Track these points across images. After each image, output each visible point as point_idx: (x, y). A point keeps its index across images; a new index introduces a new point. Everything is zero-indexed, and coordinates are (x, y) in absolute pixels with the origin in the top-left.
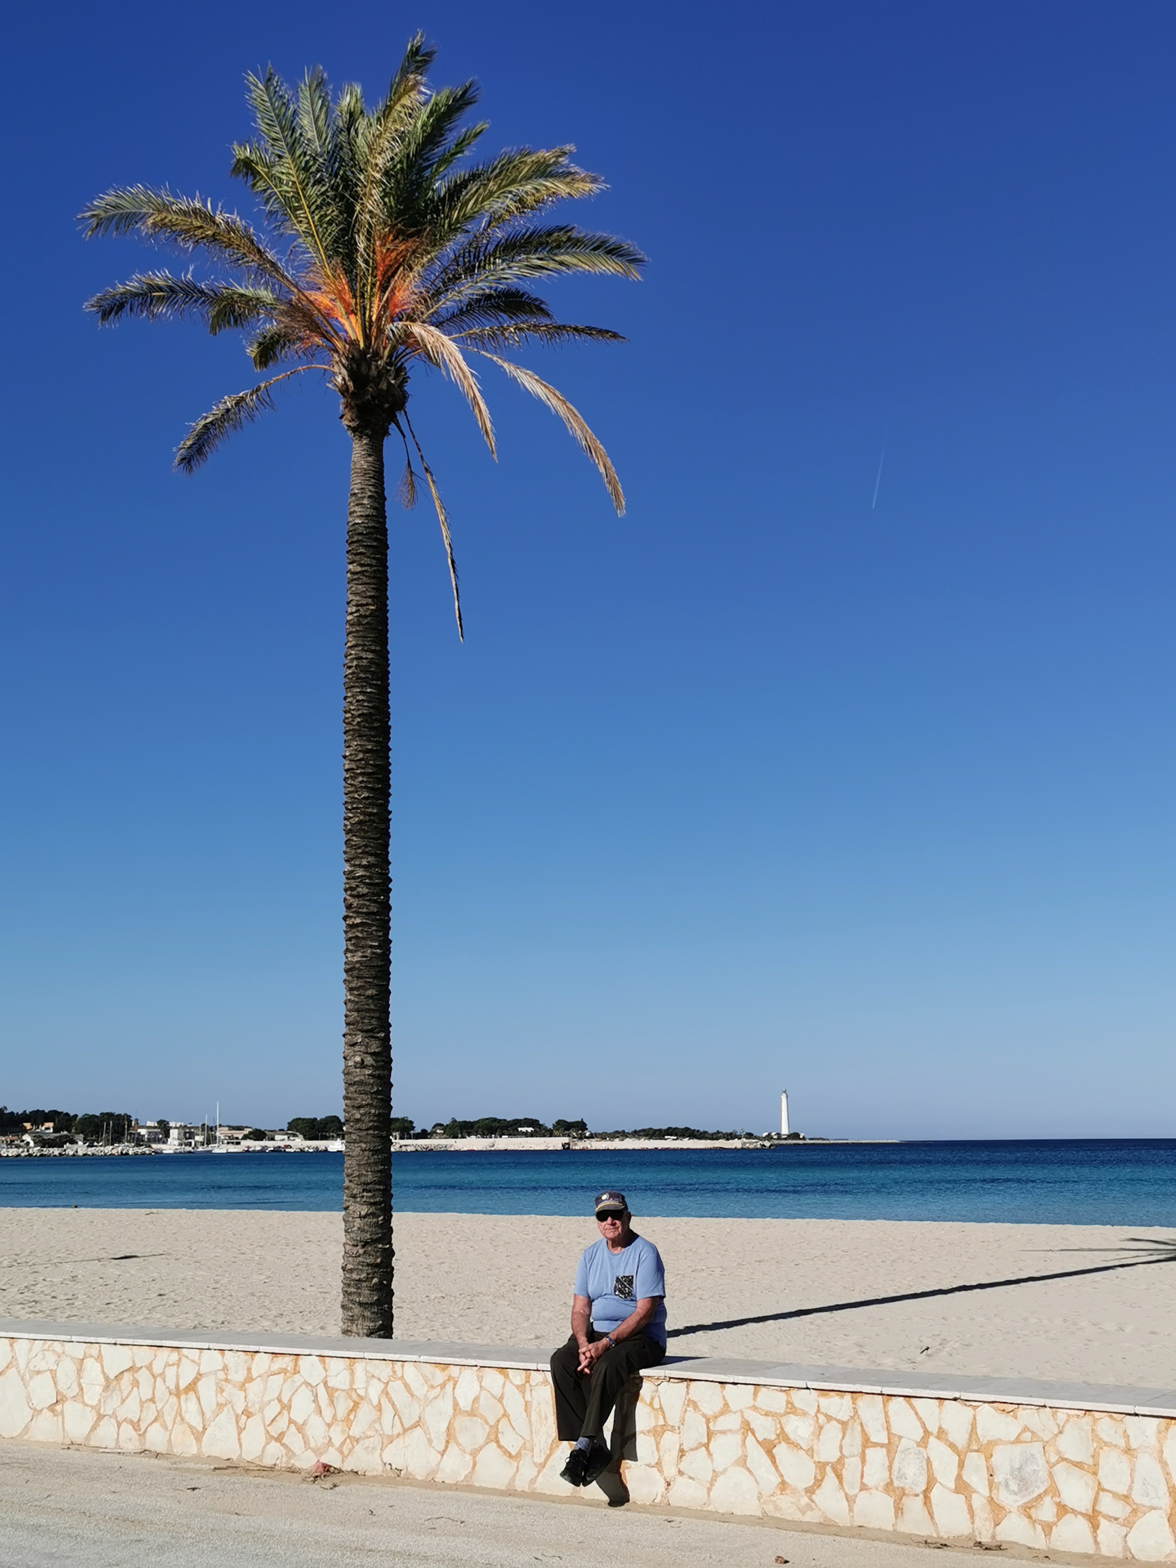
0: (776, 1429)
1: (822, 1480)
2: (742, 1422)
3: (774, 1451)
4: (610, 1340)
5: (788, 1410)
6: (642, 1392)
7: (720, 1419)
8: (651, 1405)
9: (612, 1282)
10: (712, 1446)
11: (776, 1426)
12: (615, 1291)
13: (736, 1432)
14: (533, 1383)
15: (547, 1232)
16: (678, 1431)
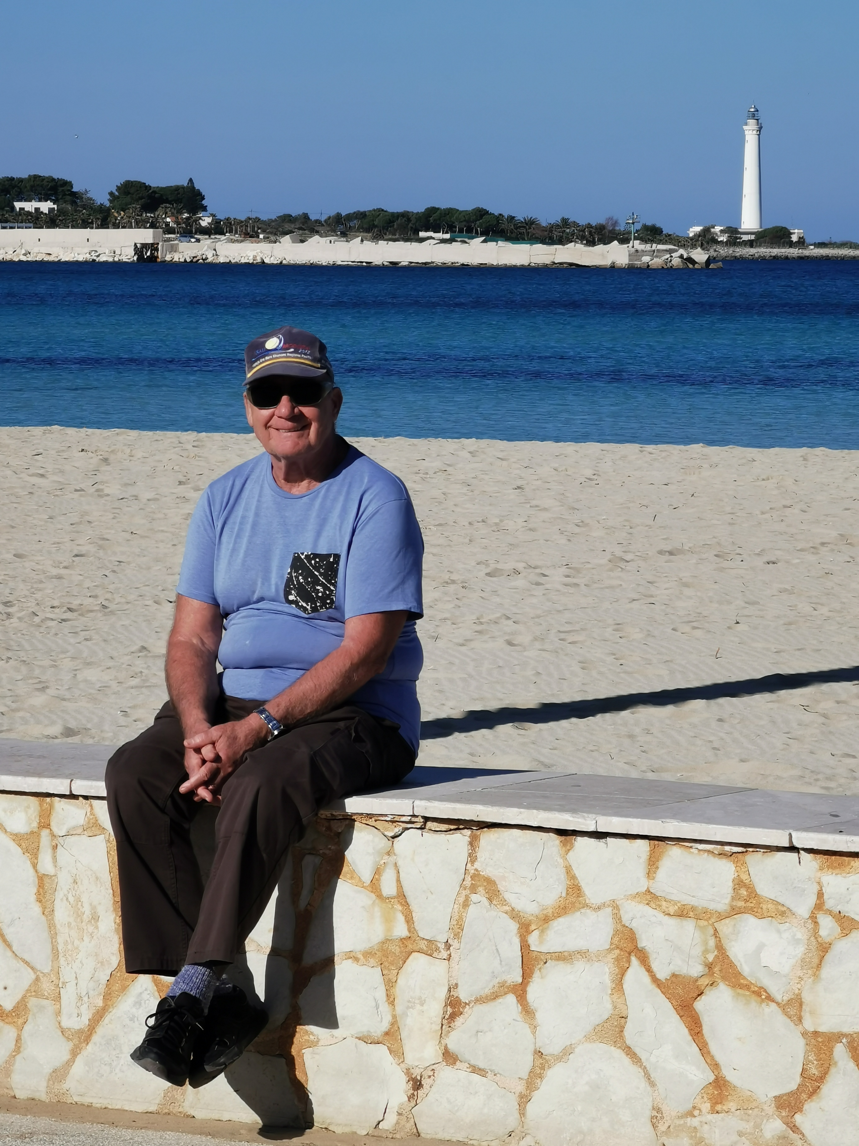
0: (706, 951)
1: (822, 1078)
2: (616, 932)
3: (699, 1005)
4: (269, 719)
5: (741, 904)
6: (350, 854)
7: (560, 924)
8: (374, 886)
9: (281, 568)
10: (533, 992)
11: (705, 943)
12: (287, 593)
13: (599, 956)
14: (59, 830)
15: (96, 471)
16: (444, 954)
